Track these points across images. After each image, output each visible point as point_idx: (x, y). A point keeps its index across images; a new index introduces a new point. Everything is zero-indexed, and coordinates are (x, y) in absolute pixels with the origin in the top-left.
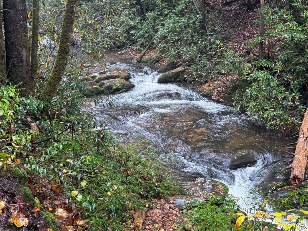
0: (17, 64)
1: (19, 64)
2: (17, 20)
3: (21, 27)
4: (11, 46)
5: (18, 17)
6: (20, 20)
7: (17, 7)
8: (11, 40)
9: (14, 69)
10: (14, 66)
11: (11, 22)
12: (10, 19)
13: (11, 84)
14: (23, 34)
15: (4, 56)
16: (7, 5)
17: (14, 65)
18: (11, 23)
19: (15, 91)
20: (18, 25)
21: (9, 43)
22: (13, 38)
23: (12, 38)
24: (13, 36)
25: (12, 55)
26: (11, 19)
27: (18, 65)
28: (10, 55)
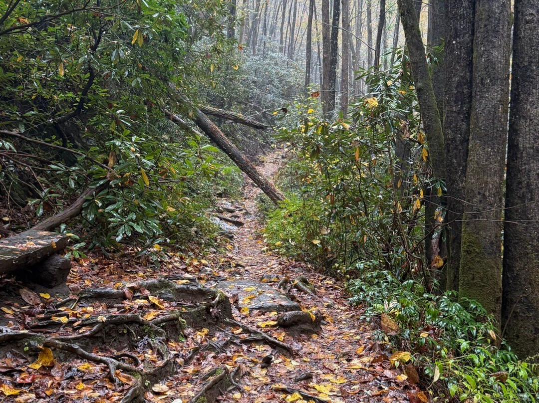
0: (521, 314)
1: (524, 313)
2: (528, 238)
3: (533, 250)
4: (513, 281)
5: (530, 233)
6: (532, 239)
7: (530, 216)
8: (513, 271)
9: (515, 321)
10: (515, 317)
11: (517, 241)
12: (515, 237)
13: (510, 349)
14: (536, 263)
15: (499, 297)
16: (513, 213)
17: (516, 315)
18: (517, 243)
19: (528, 367)
20: (529, 247)
21: (509, 276)
22: (517, 269)
23: (515, 267)
24: (518, 265)
25: (513, 298)
26: (518, 237)
27: (523, 315)
28: (509, 296)
